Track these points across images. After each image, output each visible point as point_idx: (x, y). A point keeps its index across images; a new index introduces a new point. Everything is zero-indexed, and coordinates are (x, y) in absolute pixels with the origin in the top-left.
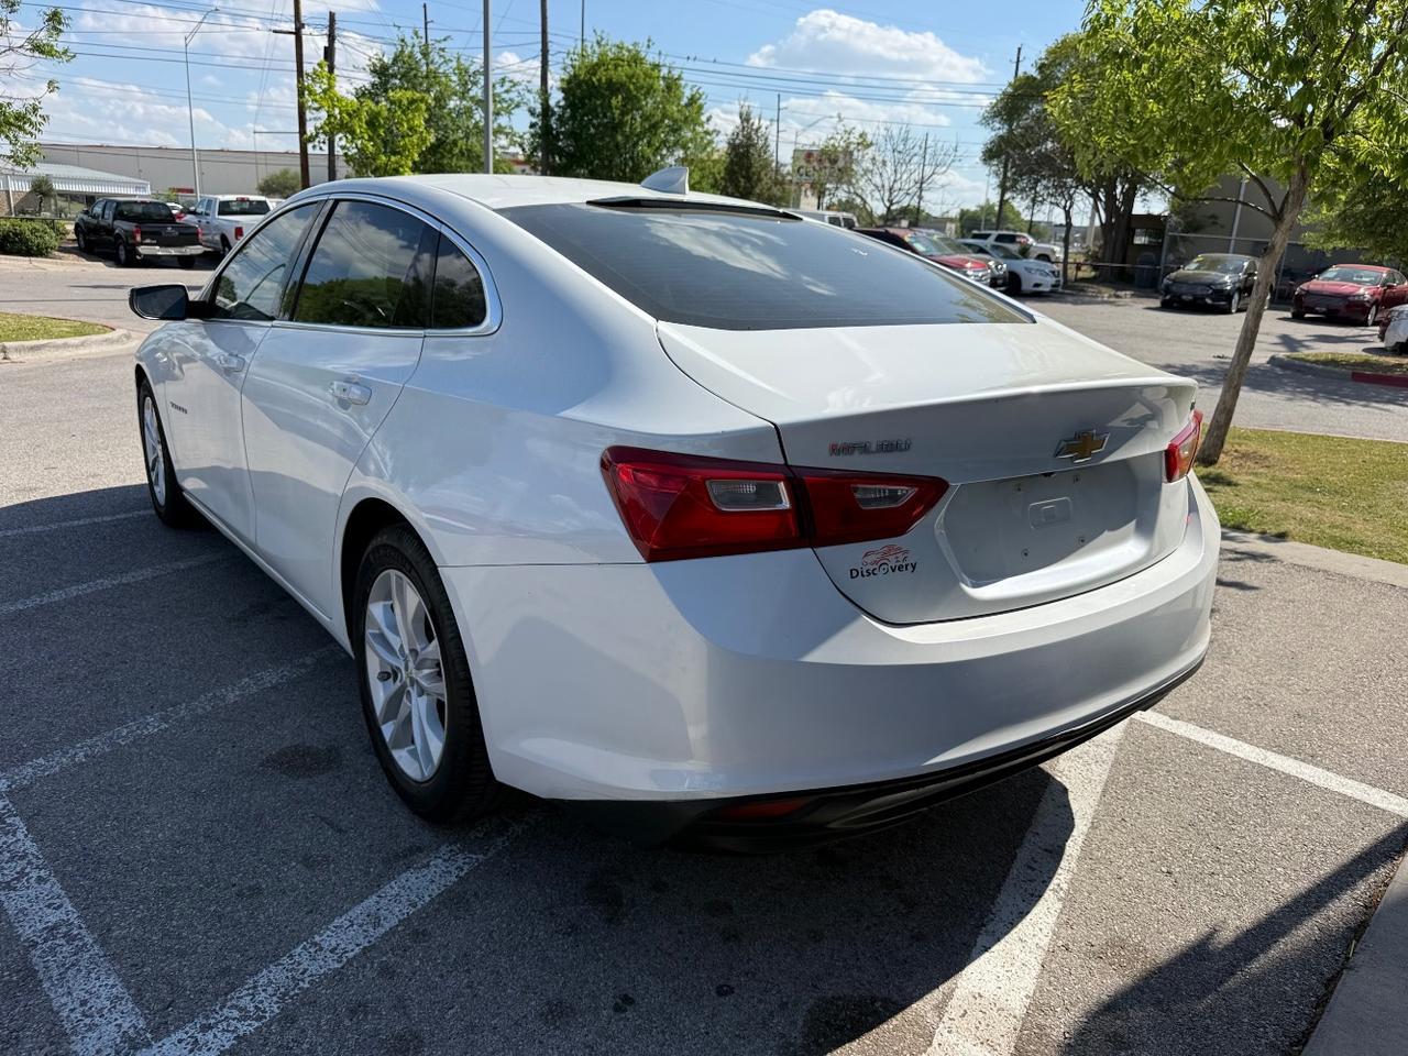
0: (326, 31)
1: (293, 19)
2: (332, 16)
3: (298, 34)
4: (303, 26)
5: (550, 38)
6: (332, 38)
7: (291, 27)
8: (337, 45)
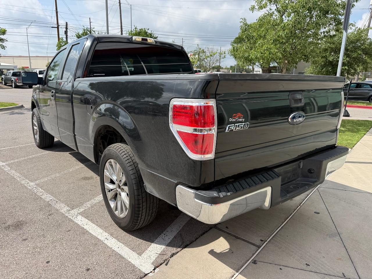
0: (65, 27)
1: (56, 24)
2: (67, 23)
3: (58, 28)
4: (59, 26)
5: (123, 27)
6: (67, 28)
7: (56, 26)
8: (68, 30)
